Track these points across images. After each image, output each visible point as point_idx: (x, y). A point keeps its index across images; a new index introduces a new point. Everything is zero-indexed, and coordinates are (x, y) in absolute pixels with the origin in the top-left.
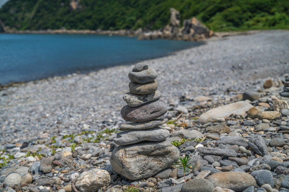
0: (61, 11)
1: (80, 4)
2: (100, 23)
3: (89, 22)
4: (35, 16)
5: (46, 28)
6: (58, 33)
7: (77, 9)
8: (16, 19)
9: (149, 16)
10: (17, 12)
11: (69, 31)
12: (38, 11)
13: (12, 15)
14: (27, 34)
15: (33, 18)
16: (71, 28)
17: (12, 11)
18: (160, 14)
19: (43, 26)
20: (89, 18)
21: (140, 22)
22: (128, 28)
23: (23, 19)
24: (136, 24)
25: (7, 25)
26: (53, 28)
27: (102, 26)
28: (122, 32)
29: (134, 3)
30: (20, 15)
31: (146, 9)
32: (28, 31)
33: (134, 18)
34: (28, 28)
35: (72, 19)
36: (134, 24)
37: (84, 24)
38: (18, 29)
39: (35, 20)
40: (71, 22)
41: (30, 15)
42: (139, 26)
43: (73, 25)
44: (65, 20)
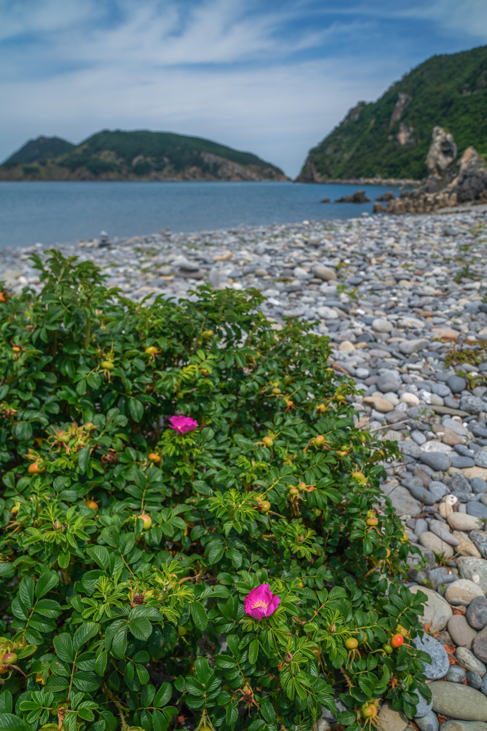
0: (386, 148)
1: (413, 135)
4: (352, 158)
5: (359, 177)
7: (407, 144)
8: (332, 162)
10: (336, 151)
11: (385, 181)
12: (358, 150)
13: (327, 157)
14: (340, 184)
15: (350, 161)
17: (329, 151)
19: (357, 173)
23: (339, 162)
25: (318, 171)
26: (367, 177)
30: (338, 155)
32: (339, 180)
34: (340, 176)
35: (394, 161)
38: (330, 176)
39: (351, 164)
40: (391, 166)
41: (347, 156)
43: (392, 171)
44: (385, 163)
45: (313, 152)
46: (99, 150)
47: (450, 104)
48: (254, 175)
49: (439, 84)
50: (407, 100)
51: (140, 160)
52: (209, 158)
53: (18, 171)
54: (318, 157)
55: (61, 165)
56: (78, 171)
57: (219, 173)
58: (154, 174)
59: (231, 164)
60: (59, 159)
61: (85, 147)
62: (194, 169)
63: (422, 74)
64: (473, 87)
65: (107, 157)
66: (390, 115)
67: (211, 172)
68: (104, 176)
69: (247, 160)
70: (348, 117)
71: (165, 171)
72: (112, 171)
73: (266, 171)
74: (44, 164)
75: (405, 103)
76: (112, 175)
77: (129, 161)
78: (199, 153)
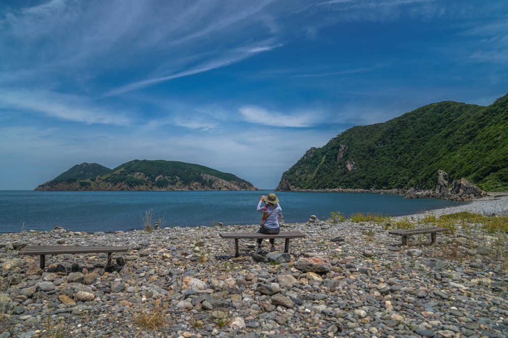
0: (338, 172)
1: (355, 165)
2: (373, 183)
3: (363, 182)
4: (316, 177)
5: (324, 188)
6: (334, 192)
7: (352, 170)
8: (300, 180)
9: (421, 177)
10: (302, 174)
11: (344, 190)
12: (319, 173)
13: (297, 176)
15: (314, 179)
16: (347, 186)
17: (297, 173)
18: (432, 174)
19: (322, 186)
20: (364, 178)
21: (412, 181)
22: (400, 187)
23: (306, 180)
24: (409, 183)
25: (292, 184)
26: (330, 188)
27: (376, 185)
28: (395, 190)
29: (406, 165)
30: (303, 176)
31: (419, 169)
32: (309, 190)
33: (406, 178)
34: (309, 188)
35: (347, 179)
36: (406, 183)
37: (359, 184)
38: (301, 188)
39: (316, 180)
40: (346, 182)
41: (311, 176)
42: (412, 186)
43: (348, 184)
44: (341, 180)
45: (285, 173)
46: (133, 171)
47: (373, 151)
48: (236, 187)
49: (362, 140)
50: (345, 148)
51: (160, 178)
52: (206, 177)
53: (76, 185)
54: (290, 177)
55: (106, 180)
56: (118, 185)
57: (213, 186)
58: (170, 186)
59: (221, 181)
60: (104, 177)
61: (122, 169)
62: (196, 183)
63: (350, 135)
64: (384, 143)
65: (138, 176)
66: (336, 155)
67: (209, 184)
68: (136, 188)
69: (229, 177)
70: (306, 155)
71: (177, 185)
72: (142, 184)
73: (242, 184)
74: (93, 180)
76: (141, 187)
77: (153, 179)
78: (200, 174)
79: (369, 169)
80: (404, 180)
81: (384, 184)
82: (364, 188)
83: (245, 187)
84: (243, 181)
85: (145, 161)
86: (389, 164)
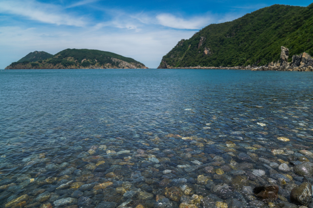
0: (198, 55)
1: (210, 51)
2: (222, 62)
3: (214, 62)
4: (184, 59)
5: (189, 66)
6: (195, 69)
7: (208, 54)
8: (174, 61)
9: (256, 57)
10: (175, 57)
11: (202, 67)
12: (186, 56)
13: (171, 59)
14: (178, 69)
15: (182, 61)
16: (204, 65)
17: (172, 57)
18: (265, 55)
19: (188, 65)
20: (215, 59)
21: (249, 61)
22: (240, 65)
23: (177, 61)
24: (246, 62)
25: (168, 64)
26: (193, 66)
27: (223, 64)
28: (236, 67)
29: (245, 50)
30: (176, 59)
31: (254, 52)
32: (179, 68)
33: (245, 59)
34: (179, 66)
35: (204, 60)
36: (244, 62)
37: (212, 63)
38: (174, 66)
39: (184, 61)
40: (204, 62)
41: (181, 59)
42: (249, 64)
43: (205, 64)
44: (200, 61)
45: (164, 57)
46: (67, 56)
47: (223, 40)
48: (134, 67)
49: (216, 34)
50: (204, 39)
51: (85, 61)
52: (115, 60)
53: (29, 65)
54: (167, 59)
55: (49, 62)
56: (57, 65)
57: (119, 66)
58: (91, 66)
59: (124, 62)
60: (48, 60)
61: (59, 55)
62: (108, 64)
63: (208, 30)
64: (230, 35)
65: (70, 59)
66: (198, 44)
67: (116, 65)
68: (69, 67)
69: (130, 60)
70: (178, 45)
71: (96, 65)
72: (73, 65)
73: (138, 65)
74: (41, 62)
75: (203, 40)
76: (72, 67)
77: (80, 61)
78: (110, 58)
79: (219, 53)
80: (243, 60)
81: (229, 63)
82: (215, 66)
83: (140, 67)
84: (139, 63)
85: (74, 50)
86: (233, 49)
